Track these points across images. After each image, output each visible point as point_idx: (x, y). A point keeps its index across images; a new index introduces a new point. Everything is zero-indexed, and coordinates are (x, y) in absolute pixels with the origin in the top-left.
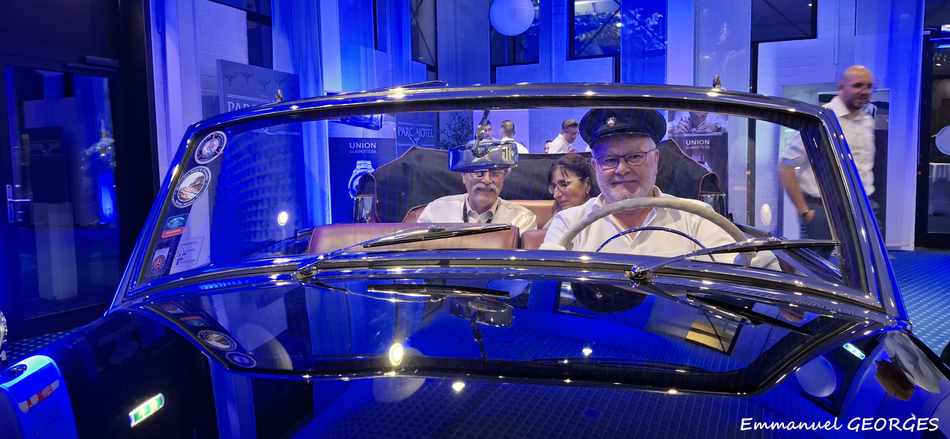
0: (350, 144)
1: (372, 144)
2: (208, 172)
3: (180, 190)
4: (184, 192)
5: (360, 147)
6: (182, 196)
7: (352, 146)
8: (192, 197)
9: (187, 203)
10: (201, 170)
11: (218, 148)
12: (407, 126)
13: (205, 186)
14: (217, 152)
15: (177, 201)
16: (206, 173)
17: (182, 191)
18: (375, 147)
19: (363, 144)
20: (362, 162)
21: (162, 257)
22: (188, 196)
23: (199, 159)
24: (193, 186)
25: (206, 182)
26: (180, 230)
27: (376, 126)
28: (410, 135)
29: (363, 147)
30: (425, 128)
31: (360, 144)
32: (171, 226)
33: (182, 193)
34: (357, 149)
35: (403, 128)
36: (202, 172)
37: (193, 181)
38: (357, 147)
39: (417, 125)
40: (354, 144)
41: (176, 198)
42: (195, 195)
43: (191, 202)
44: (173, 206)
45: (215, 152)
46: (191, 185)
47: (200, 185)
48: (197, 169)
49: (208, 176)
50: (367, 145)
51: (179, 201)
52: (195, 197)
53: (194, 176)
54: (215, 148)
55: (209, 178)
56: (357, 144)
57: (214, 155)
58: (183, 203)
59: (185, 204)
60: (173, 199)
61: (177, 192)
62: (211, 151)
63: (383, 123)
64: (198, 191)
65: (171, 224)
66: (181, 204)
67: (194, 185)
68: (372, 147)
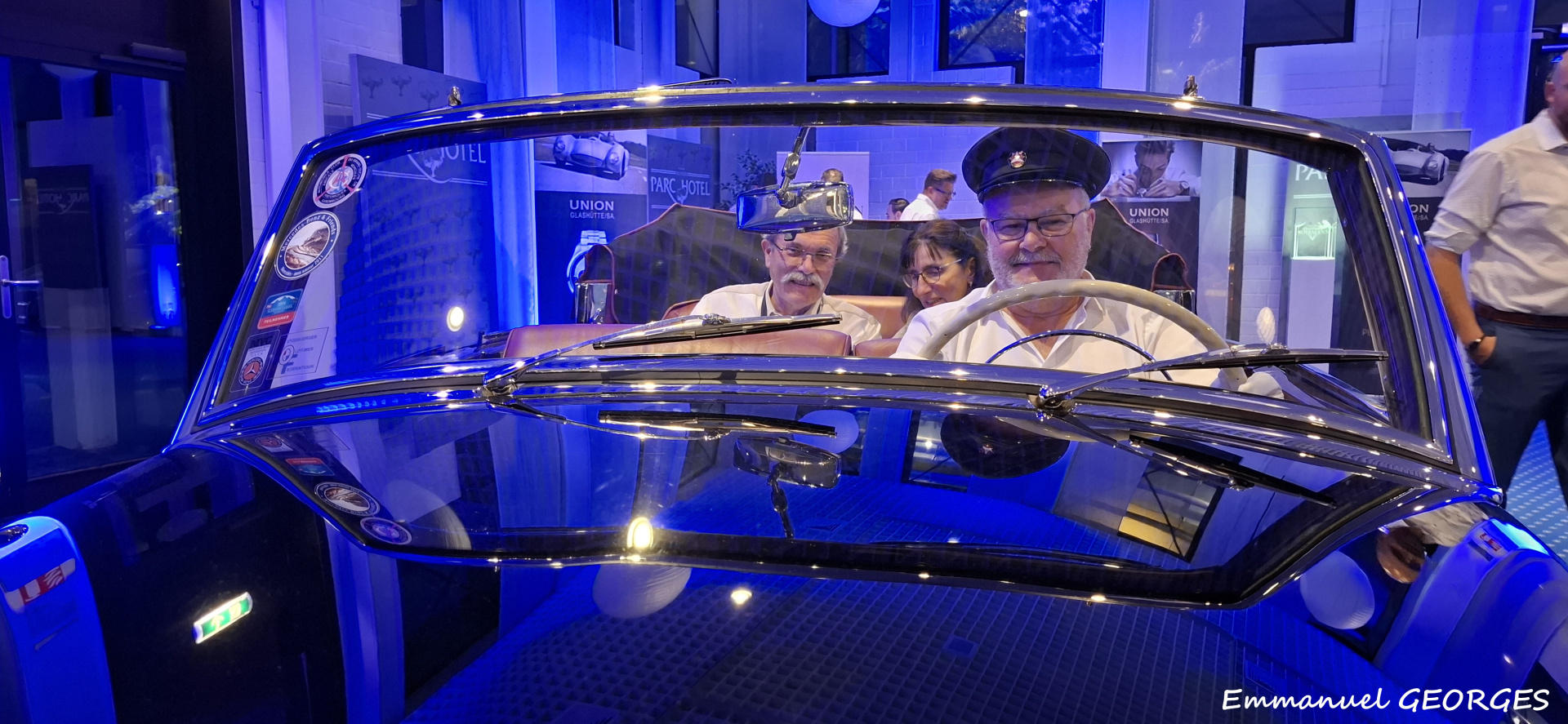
0: (571, 202)
1: (607, 203)
2: (334, 222)
3: (289, 250)
4: (295, 254)
5: (587, 208)
6: (292, 261)
7: (574, 205)
8: (308, 262)
9: (300, 273)
10: (323, 218)
11: (352, 182)
12: (666, 176)
13: (330, 244)
14: (349, 188)
15: (283, 269)
16: (331, 223)
17: (292, 252)
18: (612, 209)
19: (592, 202)
20: (590, 233)
21: (258, 360)
22: (302, 261)
23: (321, 200)
24: (309, 246)
25: (332, 237)
26: (288, 317)
27: (614, 173)
28: (671, 191)
29: (592, 208)
30: (695, 179)
31: (588, 202)
32: (273, 310)
33: (291, 256)
34: (582, 211)
35: (659, 179)
36: (324, 221)
37: (309, 235)
38: (582, 208)
39: (682, 174)
40: (577, 202)
41: (281, 264)
42: (312, 260)
43: (306, 270)
44: (276, 275)
45: (346, 189)
46: (306, 242)
47: (321, 242)
48: (317, 216)
49: (336, 227)
50: (599, 206)
51: (287, 269)
52: (313, 263)
53: (311, 228)
54: (348, 182)
55: (336, 231)
56: (582, 202)
57: (346, 194)
58: (293, 272)
59: (295, 274)
60: (276, 266)
61: (282, 253)
62: (341, 187)
63: (626, 169)
64: (319, 252)
65: (274, 306)
66: (289, 273)
67: (313, 243)
68: (607, 209)
